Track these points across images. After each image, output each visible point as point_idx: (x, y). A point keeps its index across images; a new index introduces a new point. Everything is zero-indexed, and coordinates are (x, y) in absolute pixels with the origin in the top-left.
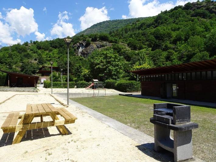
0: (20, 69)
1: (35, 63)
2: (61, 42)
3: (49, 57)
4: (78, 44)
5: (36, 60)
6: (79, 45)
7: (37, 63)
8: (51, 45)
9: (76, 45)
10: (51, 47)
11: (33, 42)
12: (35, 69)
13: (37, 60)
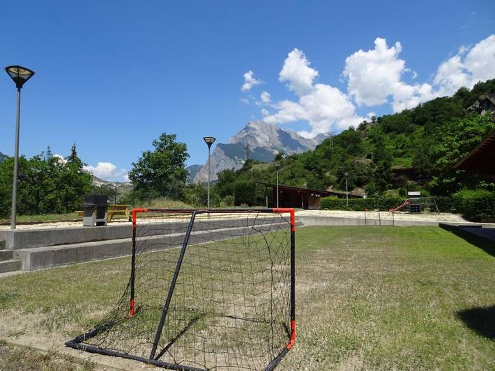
0: (336, 179)
1: (366, 163)
2: (437, 108)
3: (402, 148)
4: (477, 104)
5: (370, 158)
6: (477, 106)
7: (371, 164)
8: (414, 119)
9: (471, 107)
10: (413, 122)
11: (376, 120)
12: (361, 177)
13: (372, 157)
